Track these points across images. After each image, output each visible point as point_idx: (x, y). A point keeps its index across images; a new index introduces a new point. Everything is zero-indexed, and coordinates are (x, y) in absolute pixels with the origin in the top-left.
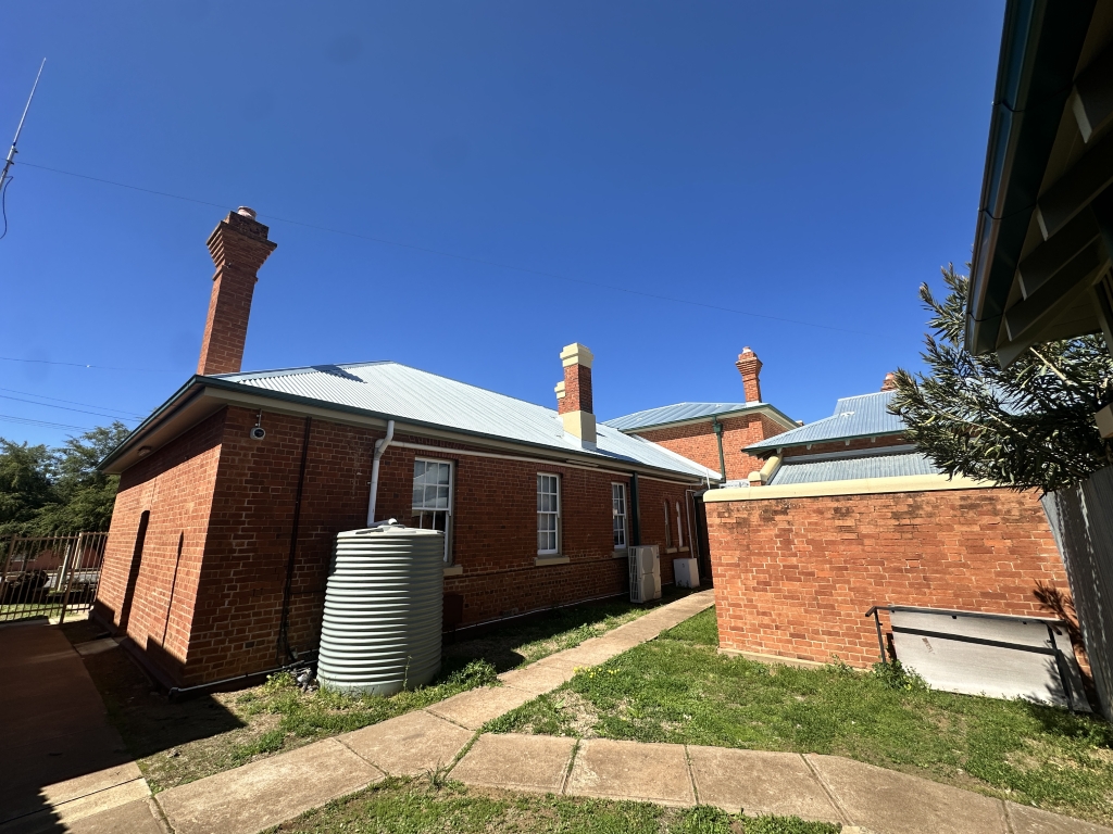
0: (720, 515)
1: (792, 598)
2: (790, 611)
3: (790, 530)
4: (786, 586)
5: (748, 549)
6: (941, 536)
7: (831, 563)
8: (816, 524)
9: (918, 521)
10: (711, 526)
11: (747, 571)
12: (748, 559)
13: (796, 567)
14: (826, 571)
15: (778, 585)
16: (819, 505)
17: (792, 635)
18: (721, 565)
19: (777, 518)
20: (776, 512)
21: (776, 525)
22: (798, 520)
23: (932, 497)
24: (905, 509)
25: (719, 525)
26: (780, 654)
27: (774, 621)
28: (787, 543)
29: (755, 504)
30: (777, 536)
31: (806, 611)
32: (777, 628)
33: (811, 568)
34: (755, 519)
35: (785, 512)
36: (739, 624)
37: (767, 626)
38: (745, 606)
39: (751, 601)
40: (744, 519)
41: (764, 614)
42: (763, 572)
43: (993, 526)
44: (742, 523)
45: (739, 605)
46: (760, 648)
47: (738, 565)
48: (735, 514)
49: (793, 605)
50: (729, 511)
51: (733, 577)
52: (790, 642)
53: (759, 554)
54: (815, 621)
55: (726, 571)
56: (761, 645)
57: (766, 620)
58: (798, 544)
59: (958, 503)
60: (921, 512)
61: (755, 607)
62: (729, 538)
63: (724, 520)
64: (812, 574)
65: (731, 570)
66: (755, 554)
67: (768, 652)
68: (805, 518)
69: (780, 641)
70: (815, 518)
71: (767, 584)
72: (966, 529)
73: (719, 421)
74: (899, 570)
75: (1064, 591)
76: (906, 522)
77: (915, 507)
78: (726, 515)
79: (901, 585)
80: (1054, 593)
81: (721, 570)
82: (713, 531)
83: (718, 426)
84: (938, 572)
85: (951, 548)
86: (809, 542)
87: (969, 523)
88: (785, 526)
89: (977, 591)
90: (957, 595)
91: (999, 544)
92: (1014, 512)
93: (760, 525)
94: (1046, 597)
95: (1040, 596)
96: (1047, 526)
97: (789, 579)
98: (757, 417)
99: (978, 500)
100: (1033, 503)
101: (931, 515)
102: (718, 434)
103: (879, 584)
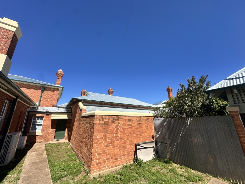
0: (99, 120)
1: (116, 146)
2: (115, 151)
3: (118, 125)
4: (116, 143)
5: (107, 132)
6: (143, 126)
7: (126, 134)
8: (124, 123)
9: (140, 123)
10: (96, 124)
11: (105, 140)
12: (106, 136)
13: (118, 136)
14: (125, 138)
15: (113, 143)
16: (125, 118)
17: (115, 159)
18: (97, 139)
19: (116, 121)
20: (116, 120)
21: (115, 124)
22: (121, 122)
23: (142, 118)
24: (139, 120)
25: (99, 124)
26: (111, 167)
27: (111, 156)
28: (118, 129)
29: (111, 117)
30: (115, 127)
31: (119, 150)
32: (111, 158)
33: (122, 136)
34: (110, 122)
35: (118, 120)
36: (100, 161)
37: (109, 159)
38: (103, 153)
39: (105, 151)
40: (107, 121)
41: (108, 154)
42: (110, 139)
43: (148, 124)
44: (106, 123)
45: (101, 154)
46: (105, 168)
47: (103, 138)
48: (104, 120)
49: (117, 149)
50: (103, 118)
51: (101, 143)
52: (114, 162)
53: (110, 133)
54: (121, 153)
55: (98, 141)
56: (106, 167)
57: (109, 156)
58: (120, 129)
59: (145, 119)
61: (106, 153)
62: (101, 129)
63: (100, 122)
64: (122, 138)
65: (100, 140)
66: (108, 134)
67: (108, 168)
69: (112, 163)
70: (124, 122)
71: (110, 143)
72: (146, 124)
73: (44, 87)
74: (137, 134)
75: (154, 135)
76: (139, 123)
77: (140, 120)
78: (102, 120)
79: (137, 138)
80: (153, 136)
81: (96, 141)
82: (96, 126)
83: (43, 88)
84: (142, 134)
85: (144, 129)
86: (123, 129)
87: (146, 123)
88: (117, 124)
89: (146, 137)
90: (144, 139)
91: (149, 127)
92: (151, 121)
93: (111, 124)
94: (153, 137)
95: (152, 137)
96: (153, 124)
97: (116, 141)
98: (58, 90)
99: (147, 118)
100: (152, 120)
101: (142, 121)
102: (42, 91)
103: (134, 138)
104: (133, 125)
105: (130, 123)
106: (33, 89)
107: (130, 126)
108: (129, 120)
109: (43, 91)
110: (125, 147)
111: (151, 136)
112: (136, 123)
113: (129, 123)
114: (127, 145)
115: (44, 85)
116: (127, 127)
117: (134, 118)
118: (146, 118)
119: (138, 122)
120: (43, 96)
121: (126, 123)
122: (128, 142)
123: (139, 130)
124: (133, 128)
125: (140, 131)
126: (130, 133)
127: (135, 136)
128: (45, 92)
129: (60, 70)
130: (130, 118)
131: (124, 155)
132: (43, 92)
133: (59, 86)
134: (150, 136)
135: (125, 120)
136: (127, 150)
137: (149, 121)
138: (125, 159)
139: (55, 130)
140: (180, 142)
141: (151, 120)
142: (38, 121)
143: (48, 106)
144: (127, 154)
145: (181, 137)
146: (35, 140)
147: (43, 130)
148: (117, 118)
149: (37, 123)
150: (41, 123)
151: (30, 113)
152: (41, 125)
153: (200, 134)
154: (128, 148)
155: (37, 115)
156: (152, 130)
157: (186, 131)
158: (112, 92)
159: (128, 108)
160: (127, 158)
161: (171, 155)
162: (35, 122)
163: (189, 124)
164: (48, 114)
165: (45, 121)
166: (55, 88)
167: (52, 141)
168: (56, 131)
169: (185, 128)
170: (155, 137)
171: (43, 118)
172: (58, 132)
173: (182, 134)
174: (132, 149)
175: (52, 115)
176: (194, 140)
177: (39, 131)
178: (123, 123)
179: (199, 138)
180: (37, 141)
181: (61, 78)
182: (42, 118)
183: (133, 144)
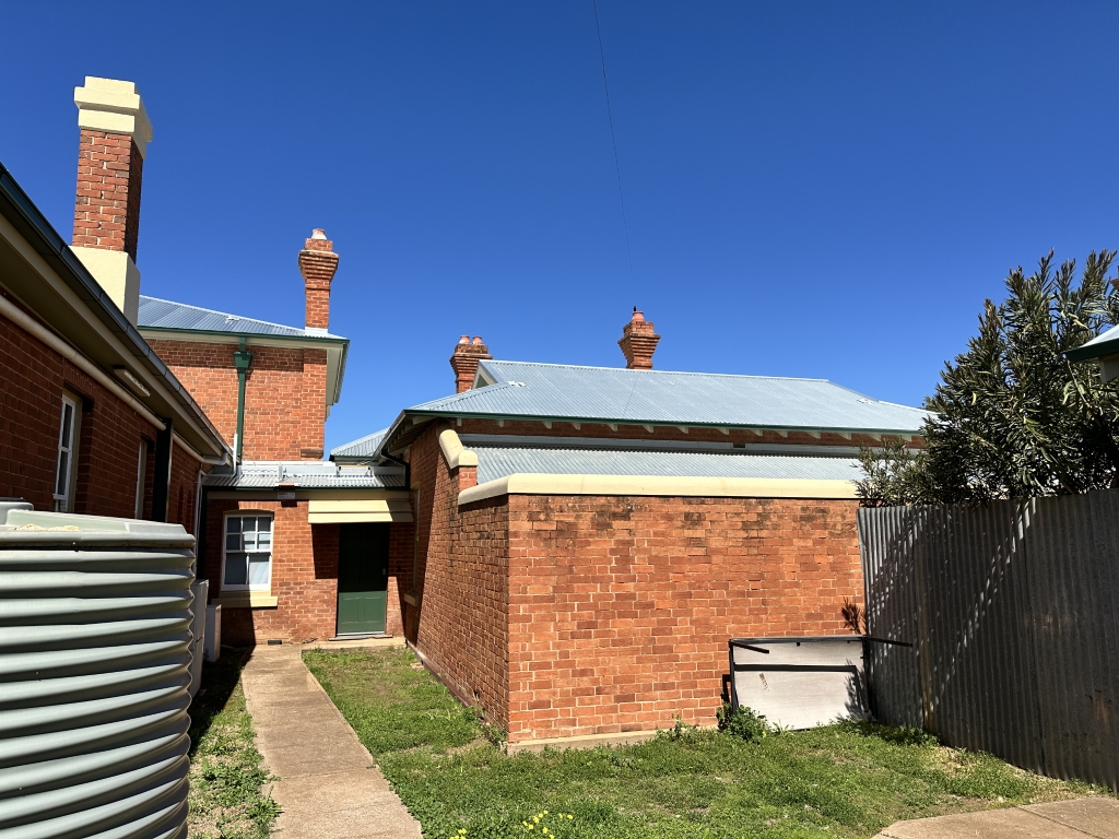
0: (532, 518)
1: (622, 642)
2: (618, 663)
3: (630, 543)
4: (618, 626)
5: (571, 572)
6: (782, 550)
7: (674, 588)
8: (663, 534)
9: (764, 533)
10: (516, 534)
11: (566, 608)
12: (569, 589)
13: (632, 596)
14: (668, 603)
15: (607, 625)
16: (668, 508)
17: (618, 699)
18: (525, 600)
19: (617, 524)
20: (615, 516)
21: (612, 535)
22: (642, 529)
23: (778, 505)
24: (754, 518)
25: (530, 535)
26: (600, 731)
27: (596, 681)
28: (625, 560)
29: (587, 501)
30: (613, 552)
31: (639, 661)
32: (599, 691)
33: (651, 597)
34: (584, 525)
35: (626, 516)
36: (545, 695)
37: (587, 692)
38: (557, 665)
39: (565, 655)
40: (569, 524)
41: (583, 673)
42: (588, 607)
43: (820, 541)
44: (565, 531)
45: (547, 665)
46: (571, 729)
47: (552, 599)
48: (556, 517)
49: (625, 653)
50: (547, 510)
51: (543, 619)
52: (614, 710)
53: (586, 580)
54: (648, 674)
55: (532, 610)
56: (573, 723)
57: (585, 682)
58: (639, 563)
59: (799, 513)
60: (768, 523)
61: (572, 664)
62: (542, 556)
63: (537, 525)
64: (651, 605)
65: (540, 608)
66: (579, 580)
67: (585, 732)
68: (652, 525)
69: (601, 711)
70: (662, 527)
71: (592, 625)
72: (802, 543)
73: (248, 348)
74: (742, 594)
75: (861, 606)
76: (754, 533)
77: (763, 516)
78: (542, 517)
79: (741, 612)
80: (854, 609)
81: (522, 609)
82: (519, 544)
83: (244, 356)
84: (775, 594)
85: (789, 565)
86: (652, 560)
87: (805, 537)
88: (625, 536)
89: (804, 613)
90: (788, 620)
91: (824, 560)
92: (839, 527)
93: (591, 535)
94: (849, 614)
95: (845, 614)
96: (858, 542)
97: (621, 615)
98: (320, 357)
99: (814, 511)
100: (852, 518)
101: (776, 527)
102: (240, 371)
103: (721, 613)
104: (715, 542)
105: (699, 533)
106: (201, 364)
107: (700, 551)
108: (692, 520)
109: (245, 374)
110: (670, 650)
111: (839, 612)
112: (731, 534)
113: (688, 533)
114: (684, 640)
115: (246, 336)
116: (678, 551)
117: (722, 507)
118: (803, 509)
119: (746, 526)
120: (251, 401)
121: (674, 533)
122: (683, 628)
123: (755, 570)
124: (715, 559)
125: (761, 577)
126: (698, 584)
127: (726, 603)
128: (257, 374)
129: (318, 235)
130: (694, 509)
131: (664, 687)
132: (247, 378)
133: (323, 333)
134: (833, 608)
135: (669, 518)
136: (681, 667)
137: (825, 526)
138: (673, 705)
139: (334, 582)
140: (978, 633)
141: (844, 517)
142: (248, 535)
143: (281, 457)
144: (681, 685)
145: (984, 606)
146: (253, 630)
147: (278, 585)
148: (620, 508)
149: (250, 549)
150: (263, 549)
151: (211, 496)
152: (264, 557)
153: (1068, 587)
154: (687, 658)
155: (243, 506)
156: (851, 575)
157: (1010, 573)
158: (653, 341)
159: (749, 446)
160: (681, 704)
161: (938, 708)
162: (237, 542)
163: (1021, 536)
164: (292, 496)
165: (281, 538)
166: (302, 350)
167: (327, 639)
168: (341, 589)
169: (1003, 560)
170: (866, 616)
171: (270, 520)
172: (348, 597)
173: (989, 594)
174: (711, 665)
175: (314, 505)
176: (1038, 620)
177: (260, 588)
178: (655, 534)
179: (1062, 607)
180: (259, 635)
181: (325, 284)
182: (265, 520)
183: (715, 639)
